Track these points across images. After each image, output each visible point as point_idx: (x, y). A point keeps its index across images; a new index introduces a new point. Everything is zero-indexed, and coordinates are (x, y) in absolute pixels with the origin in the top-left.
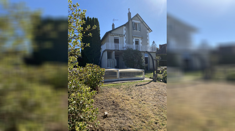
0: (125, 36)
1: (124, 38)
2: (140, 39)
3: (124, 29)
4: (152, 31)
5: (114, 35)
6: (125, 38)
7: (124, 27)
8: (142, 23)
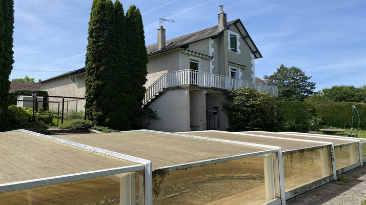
0: (213, 60)
1: (211, 63)
2: (240, 69)
3: (210, 46)
4: (261, 57)
5: (189, 55)
6: (213, 65)
7: (212, 42)
8: (243, 38)
